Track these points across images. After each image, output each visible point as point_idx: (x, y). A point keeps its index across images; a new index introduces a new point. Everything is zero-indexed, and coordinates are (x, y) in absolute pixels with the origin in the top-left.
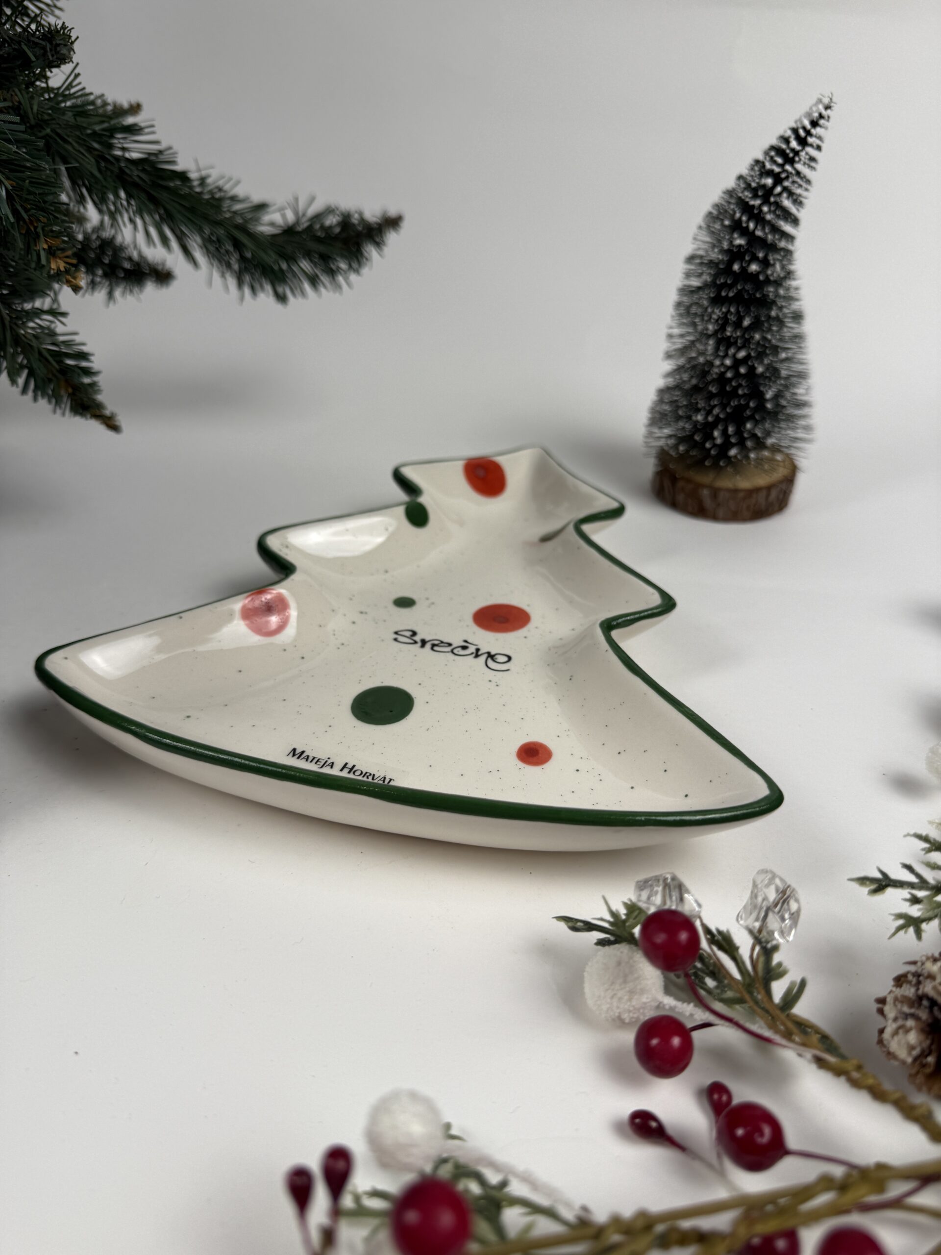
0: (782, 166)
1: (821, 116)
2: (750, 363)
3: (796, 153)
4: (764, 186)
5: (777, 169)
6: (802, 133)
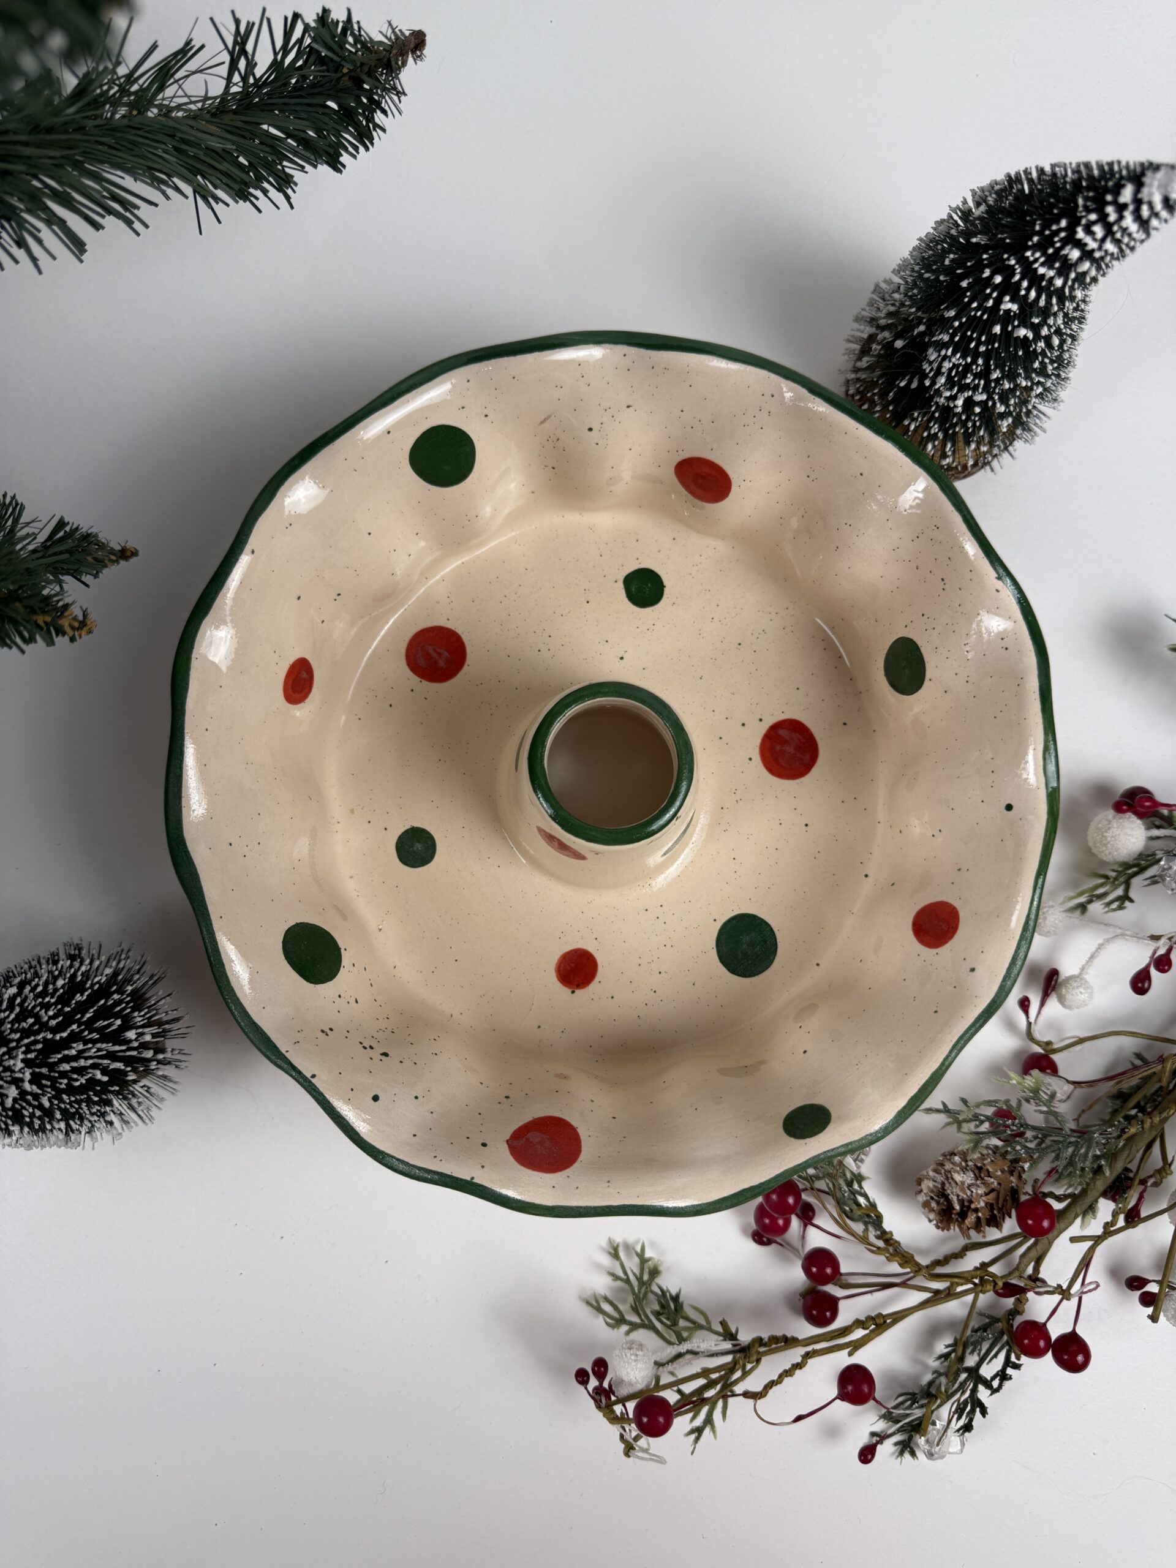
2: (990, 404)
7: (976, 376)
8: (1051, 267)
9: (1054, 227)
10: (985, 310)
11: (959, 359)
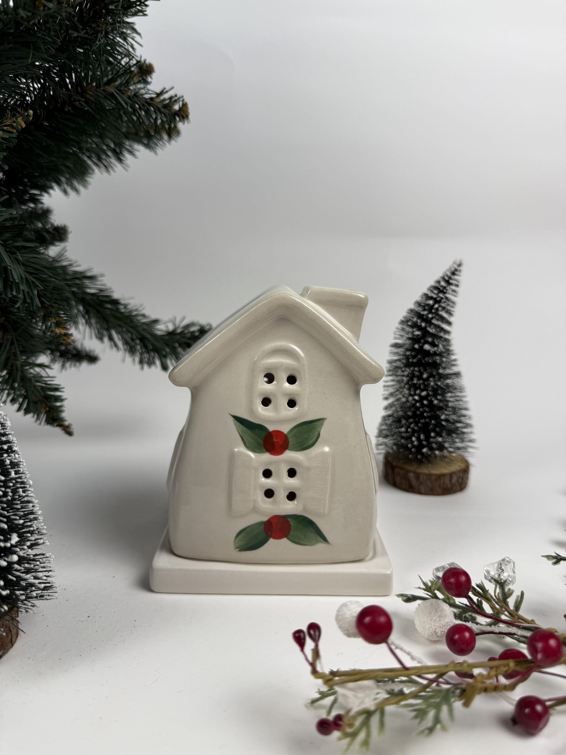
0: (437, 294)
1: (456, 270)
2: (429, 399)
3: (445, 288)
4: (428, 305)
5: (435, 296)
6: (447, 278)
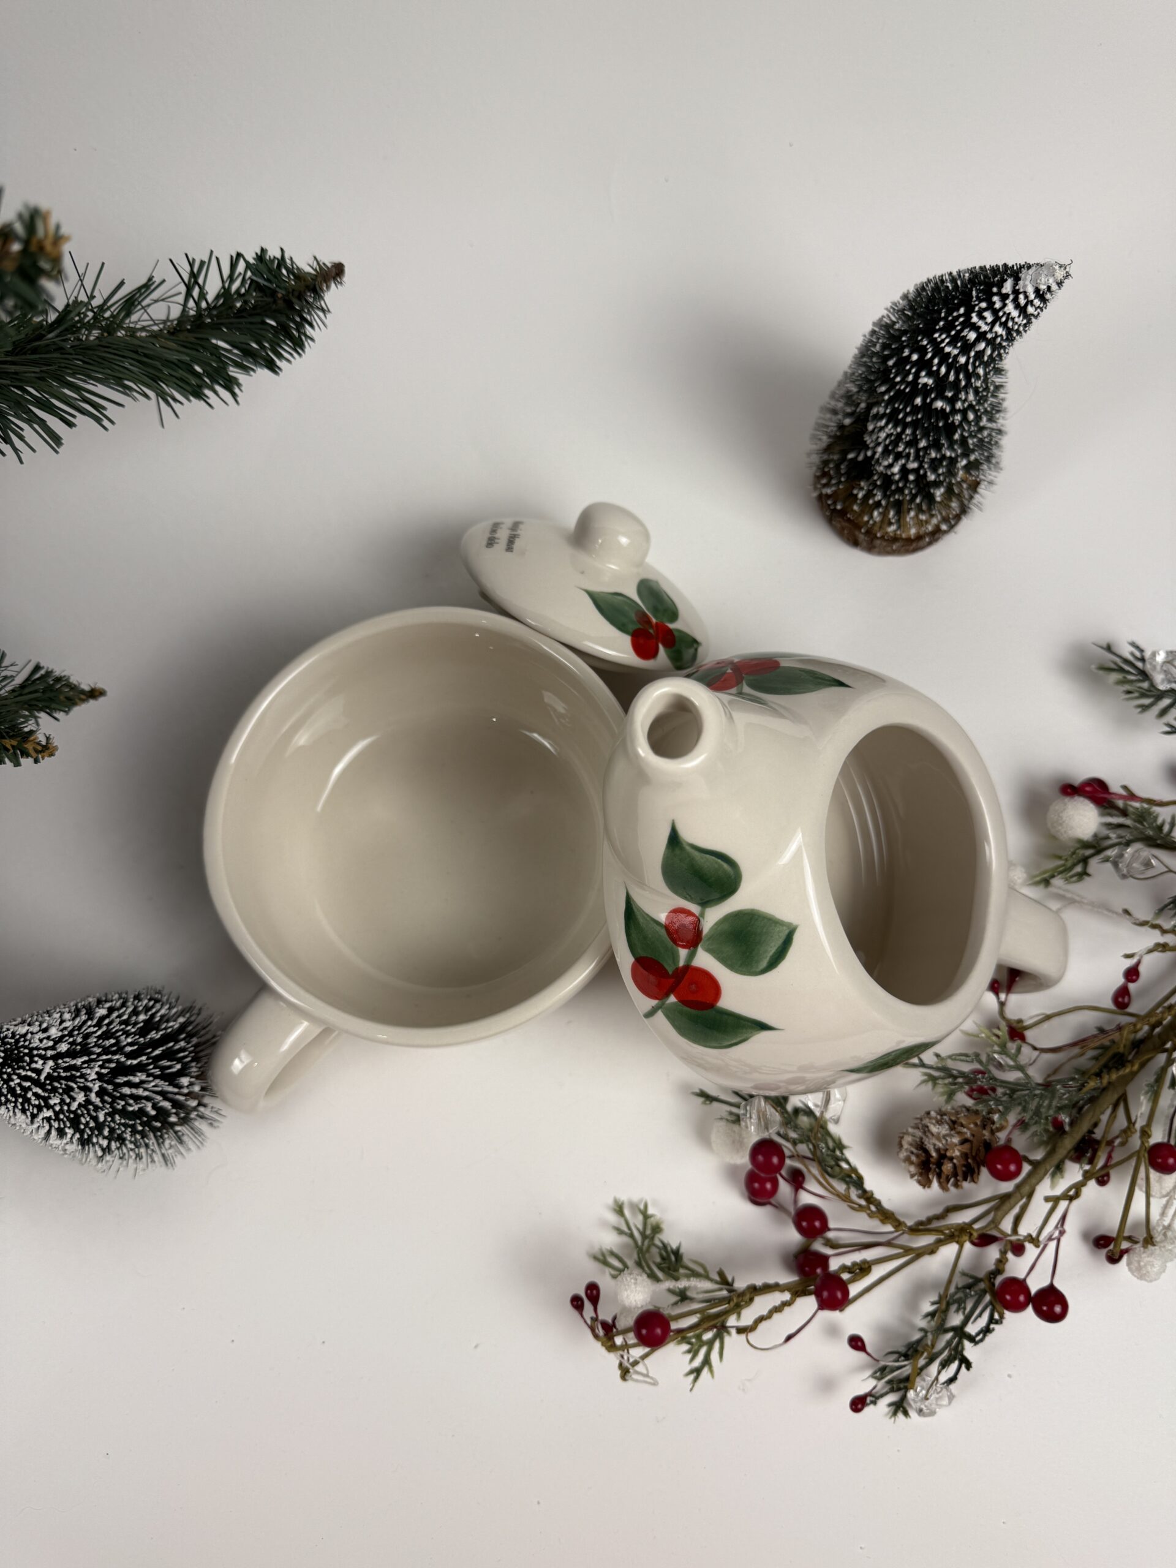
2: (922, 472)
7: (908, 444)
8: (955, 347)
9: (955, 314)
10: (908, 384)
11: (890, 430)
